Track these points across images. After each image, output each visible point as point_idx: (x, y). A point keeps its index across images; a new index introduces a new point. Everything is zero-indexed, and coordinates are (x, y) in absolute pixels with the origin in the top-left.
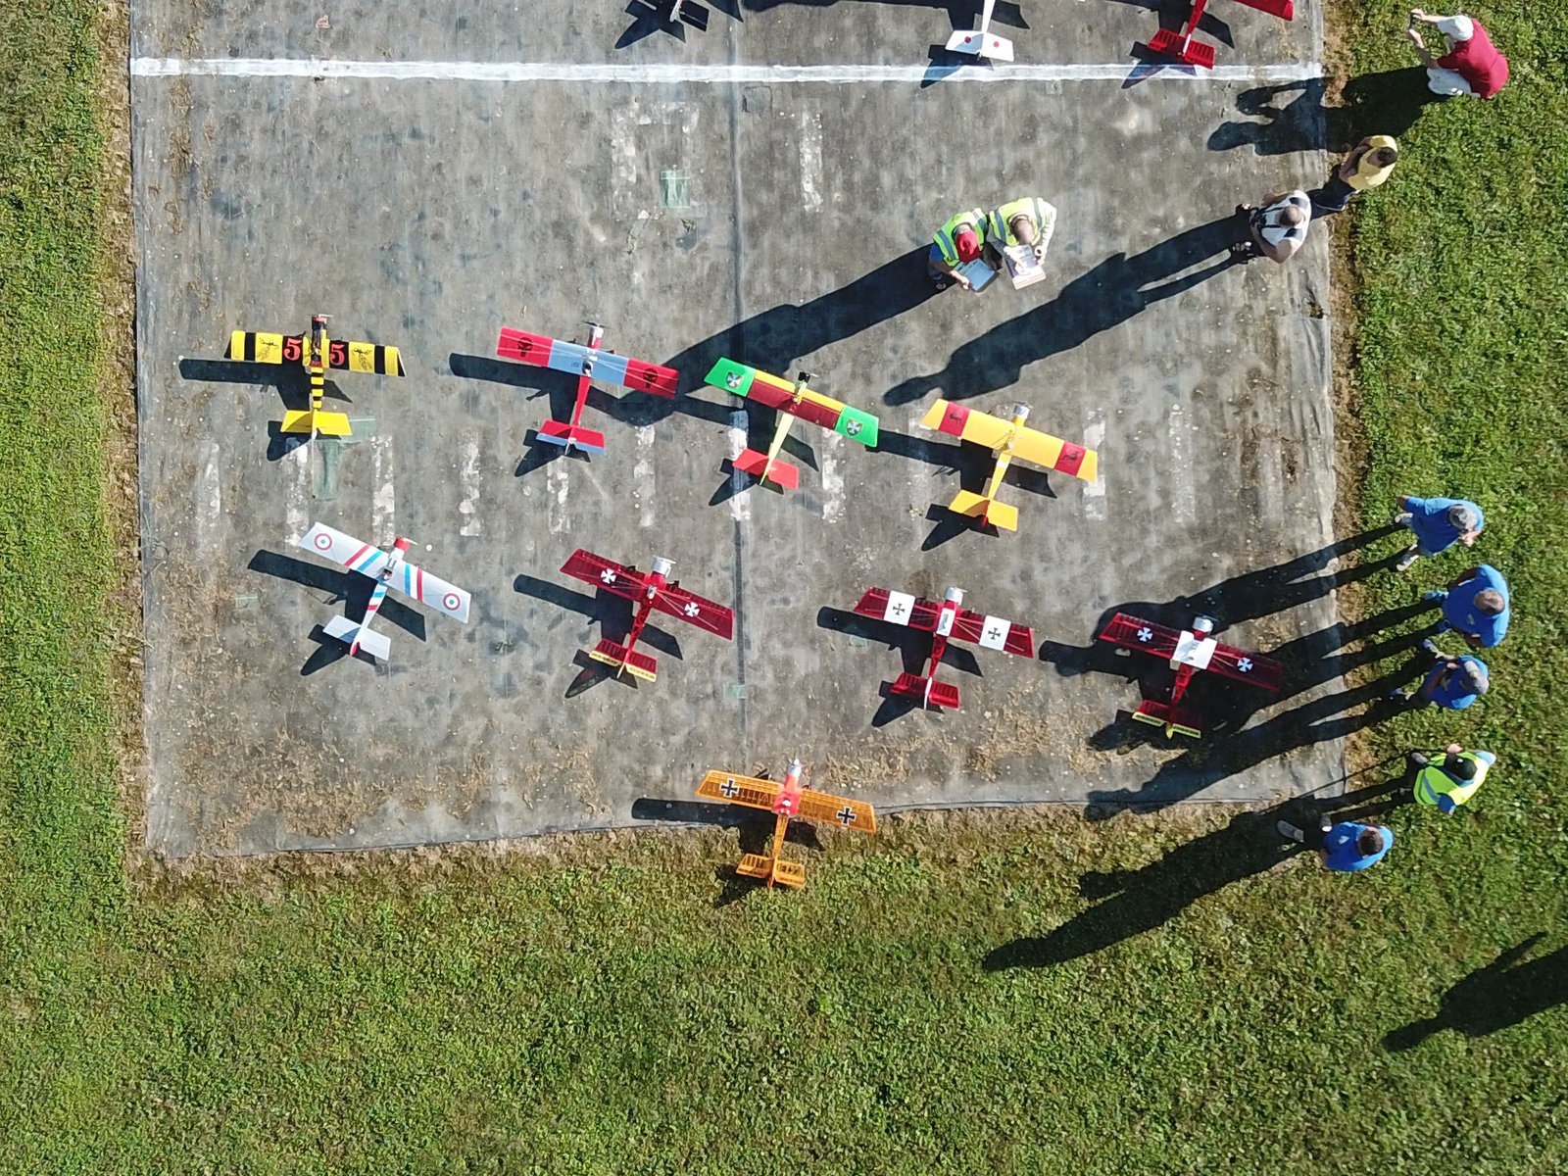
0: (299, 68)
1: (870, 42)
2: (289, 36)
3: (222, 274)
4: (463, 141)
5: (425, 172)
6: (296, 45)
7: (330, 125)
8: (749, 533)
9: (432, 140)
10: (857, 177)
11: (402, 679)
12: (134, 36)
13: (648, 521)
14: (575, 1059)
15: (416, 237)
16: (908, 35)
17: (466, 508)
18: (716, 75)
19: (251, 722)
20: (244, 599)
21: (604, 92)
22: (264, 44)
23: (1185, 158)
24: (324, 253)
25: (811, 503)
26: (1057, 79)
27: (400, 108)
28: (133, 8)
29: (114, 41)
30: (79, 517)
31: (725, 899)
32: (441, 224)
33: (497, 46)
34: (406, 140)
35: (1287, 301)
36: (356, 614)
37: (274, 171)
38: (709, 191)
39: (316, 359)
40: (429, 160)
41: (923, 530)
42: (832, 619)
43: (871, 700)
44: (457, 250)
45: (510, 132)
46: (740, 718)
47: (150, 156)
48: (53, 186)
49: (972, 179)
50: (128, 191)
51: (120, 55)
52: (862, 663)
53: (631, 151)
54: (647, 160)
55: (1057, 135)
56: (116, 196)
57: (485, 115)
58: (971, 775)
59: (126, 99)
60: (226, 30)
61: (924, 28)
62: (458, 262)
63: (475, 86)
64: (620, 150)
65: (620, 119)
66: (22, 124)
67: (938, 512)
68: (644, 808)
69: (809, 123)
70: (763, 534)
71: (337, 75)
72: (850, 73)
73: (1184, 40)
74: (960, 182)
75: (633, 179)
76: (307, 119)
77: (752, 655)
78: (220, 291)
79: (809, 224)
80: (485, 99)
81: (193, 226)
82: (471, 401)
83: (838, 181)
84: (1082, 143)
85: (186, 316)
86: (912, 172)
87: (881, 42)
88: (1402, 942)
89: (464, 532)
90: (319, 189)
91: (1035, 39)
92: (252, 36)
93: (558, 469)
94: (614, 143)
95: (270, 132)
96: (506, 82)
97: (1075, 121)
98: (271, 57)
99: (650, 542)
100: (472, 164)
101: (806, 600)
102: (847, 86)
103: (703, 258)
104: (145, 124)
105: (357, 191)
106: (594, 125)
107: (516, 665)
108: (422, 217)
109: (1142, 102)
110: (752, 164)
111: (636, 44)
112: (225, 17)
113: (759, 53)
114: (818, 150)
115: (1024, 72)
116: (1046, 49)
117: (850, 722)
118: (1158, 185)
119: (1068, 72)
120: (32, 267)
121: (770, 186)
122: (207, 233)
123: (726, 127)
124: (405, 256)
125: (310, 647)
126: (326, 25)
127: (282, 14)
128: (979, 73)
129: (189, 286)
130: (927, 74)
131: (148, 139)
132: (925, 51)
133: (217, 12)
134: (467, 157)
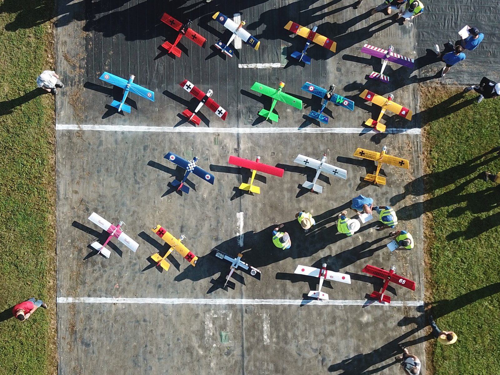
0: (109, 300)
1: (284, 292)
2: (106, 290)
3: (85, 365)
4: (159, 323)
5: (147, 332)
6: (109, 293)
7: (118, 318)
9: (150, 322)
10: (281, 334)
12: (58, 290)
15: (144, 353)
16: (296, 290)
18: (237, 302)
21: (203, 307)
22: (98, 293)
23: (381, 330)
24: (116, 358)
26: (342, 304)
27: (140, 312)
28: (58, 282)
29: (52, 292)
32: (152, 349)
33: (170, 293)
34: (142, 323)
37: (101, 332)
38: (235, 338)
40: (149, 328)
44: (157, 356)
45: (174, 319)
47: (63, 328)
48: (32, 338)
49: (316, 335)
50: (56, 339)
51: (53, 296)
53: (211, 325)
54: (216, 328)
55: (342, 322)
56: (52, 340)
57: (166, 315)
59: (55, 310)
60: (87, 288)
61: (301, 288)
62: (157, 360)
63: (163, 305)
64: (208, 325)
65: (208, 316)
69: (266, 317)
71: (121, 302)
72: (278, 302)
73: (381, 295)
74: (312, 336)
75: (211, 334)
76: (111, 316)
78: (84, 370)
79: (265, 348)
80: (166, 309)
81: (76, 349)
83: (275, 335)
84: (350, 325)
86: (298, 333)
87: (288, 293)
90: (115, 338)
91: (335, 292)
92: (95, 291)
94: (206, 323)
95: (100, 320)
96: (173, 304)
97: (348, 318)
98: (101, 297)
100: (162, 329)
102: (277, 306)
103: (233, 359)
104: (61, 318)
105: (126, 338)
106: (200, 317)
108: (146, 346)
109: (368, 312)
110: (248, 330)
111: (213, 293)
112: (86, 285)
113: (251, 295)
114: (269, 326)
115: (332, 302)
116: (339, 295)
118: (373, 338)
119: (345, 303)
120: (26, 363)
121: (254, 336)
122: (80, 352)
123: (240, 318)
124: (141, 359)
126: (118, 287)
127: (104, 284)
128: (318, 303)
129: (74, 368)
130: (302, 302)
131: (62, 322)
132: (301, 296)
133: (84, 283)
134: (160, 328)
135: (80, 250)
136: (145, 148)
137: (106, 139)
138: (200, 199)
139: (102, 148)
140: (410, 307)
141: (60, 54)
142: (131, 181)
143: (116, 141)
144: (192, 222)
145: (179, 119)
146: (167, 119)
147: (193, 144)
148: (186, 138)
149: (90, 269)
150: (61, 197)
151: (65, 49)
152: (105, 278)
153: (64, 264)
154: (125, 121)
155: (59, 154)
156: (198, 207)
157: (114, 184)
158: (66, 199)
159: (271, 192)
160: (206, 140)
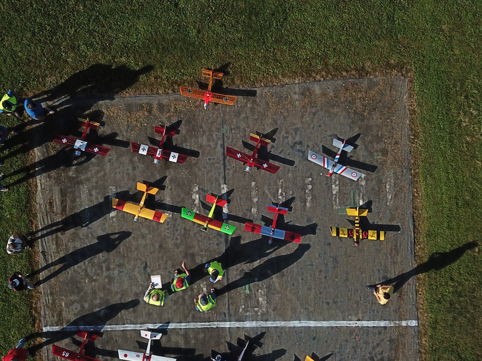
0: (365, 323)
1: (186, 335)
2: (368, 334)
3: (387, 258)
4: (313, 302)
5: (325, 291)
6: (366, 331)
7: (355, 306)
8: (222, 181)
9: (322, 301)
11: (329, 133)
12: (417, 333)
13: (253, 184)
14: (273, 15)
15: (327, 271)
16: (174, 338)
17: (310, 187)
18: (234, 324)
19: (376, 119)
20: (379, 157)
21: (269, 318)
22: (376, 331)
23: (86, 301)
25: (202, 190)
26: (127, 325)
27: (333, 312)
28: (417, 341)
29: (423, 331)
30: (430, 181)
31: (227, 65)
32: (319, 275)
33: (303, 332)
34: (331, 301)
35: (53, 256)
36: (344, 153)
39: (358, 232)
40: (323, 295)
41: (167, 182)
42: (195, 154)
43: (183, 129)
44: (314, 267)
45: (298, 305)
46: (224, 122)
47: (411, 295)
48: (441, 285)
50: (417, 284)
51: (421, 327)
52: (185, 140)
53: (260, 299)
54: (255, 297)
56: (421, 282)
57: (307, 310)
58: (150, 105)
59: (419, 313)
60: (388, 335)
61: (169, 340)
62: (314, 263)
63: (310, 320)
64: (264, 300)
65: (264, 309)
66: (451, 304)
67: (162, 188)
68: (253, 93)
70: (217, 180)
71: (353, 322)
72: (192, 325)
73: (86, 338)
75: (260, 291)
76: (362, 308)
77: (220, 142)
78: (388, 253)
80: (306, 315)
81: (397, 273)
82: (309, 220)
83: (195, 291)
85: (399, 245)
87: (182, 335)
88: (14, 55)
89: (310, 179)
90: (358, 286)
91: (134, 338)
92: (380, 333)
93: (282, 199)
94: (266, 302)
96: (300, 320)
97: (121, 312)
98: (374, 327)
99: (252, 177)
100: (310, 294)
101: (203, 159)
102: (193, 322)
104: (413, 305)
105: (346, 285)
106: (272, 307)
107: (294, 138)
108: (325, 278)
111: (259, 333)
112: (388, 339)
113: (221, 331)
115: (138, 327)
116: (130, 334)
117: (189, 122)
118: (94, 292)
119: (123, 327)
122: (393, 271)
123: (230, 308)
124: (331, 265)
125: (358, 142)
126: (357, 337)
127: (371, 341)
128: (151, 326)
129: (398, 254)
130: (168, 326)
131: (411, 300)
132: (169, 332)
133: (391, 341)
134: (312, 296)
140: (57, 325)
149: (386, 355)
152: (371, 346)
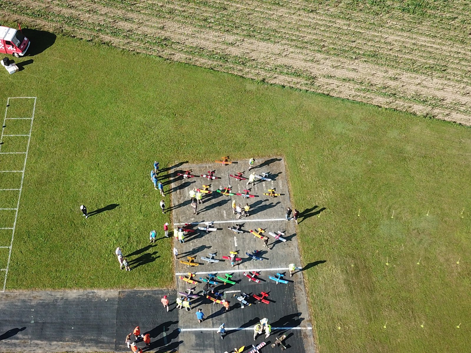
0: (276, 220)
1: (220, 224)
6: (277, 222)
7: (273, 215)
8: (229, 184)
10: (220, 213)
13: (239, 185)
14: (242, 144)
18: (235, 221)
25: (223, 187)
30: (293, 182)
31: (229, 156)
33: (257, 223)
34: (265, 214)
37: (278, 211)
41: (211, 186)
42: (220, 178)
43: (216, 172)
46: (228, 170)
49: (209, 214)
52: (217, 175)
55: (200, 218)
58: (206, 167)
68: (237, 163)
69: (225, 217)
70: (227, 184)
71: (273, 219)
74: (210, 213)
76: (275, 215)
77: (228, 175)
78: (282, 201)
79: (225, 209)
80: (258, 218)
82: (257, 193)
83: (222, 213)
85: (285, 199)
86: (214, 214)
90: (273, 210)
92: (282, 222)
95: (279, 214)
97: (198, 219)
98: (280, 220)
99: (238, 183)
101: (223, 179)
102: (222, 221)
109: (192, 221)
113: (231, 223)
114: (224, 215)
117: (218, 170)
118: (190, 214)
121: (229, 212)
126: (274, 223)
133: (285, 224)
135: (288, 233)
136: (270, 263)
137: (284, 265)
138: (250, 250)
139: (285, 263)
140: (178, 223)
141: (304, 291)
142: (274, 254)
143: (281, 265)
144: (252, 243)
145: (260, 273)
146: (264, 273)
147: (254, 266)
148: (257, 267)
149: (284, 228)
150: (297, 248)
151: (302, 292)
152: (279, 225)
153: (293, 229)
154: (278, 271)
155: (299, 260)
156: (251, 247)
157: (280, 252)
158: (295, 247)
159: (226, 253)
160: (250, 267)
